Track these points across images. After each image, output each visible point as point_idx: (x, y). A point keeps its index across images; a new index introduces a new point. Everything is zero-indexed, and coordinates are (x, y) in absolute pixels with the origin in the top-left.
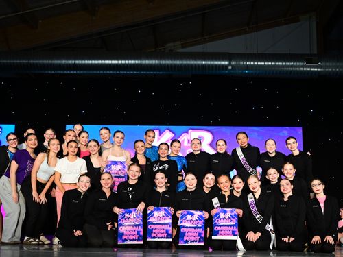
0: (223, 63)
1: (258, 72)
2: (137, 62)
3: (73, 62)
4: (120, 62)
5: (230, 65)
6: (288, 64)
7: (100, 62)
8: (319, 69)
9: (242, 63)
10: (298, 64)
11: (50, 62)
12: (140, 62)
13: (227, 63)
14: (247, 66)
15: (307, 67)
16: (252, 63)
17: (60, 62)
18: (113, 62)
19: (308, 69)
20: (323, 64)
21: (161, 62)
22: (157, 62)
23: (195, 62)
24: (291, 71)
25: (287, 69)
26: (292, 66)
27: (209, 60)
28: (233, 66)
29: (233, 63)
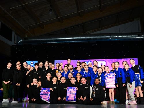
0: (108, 37)
2: (78, 38)
4: (72, 38)
5: (110, 37)
6: (131, 36)
7: (65, 38)
8: (143, 38)
9: (114, 37)
10: (135, 36)
12: (79, 38)
13: (109, 37)
14: (116, 37)
16: (118, 36)
18: (70, 38)
19: (139, 38)
22: (85, 38)
24: (132, 39)
25: (131, 38)
26: (132, 37)
27: (103, 36)
28: (111, 38)
29: (111, 37)
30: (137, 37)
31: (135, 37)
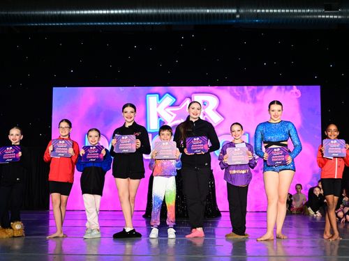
0: (230, 11)
1: (269, 21)
2: (131, 11)
3: (59, 12)
4: (112, 12)
5: (238, 13)
6: (304, 11)
7: (89, 12)
8: (340, 17)
9: (251, 11)
10: (316, 11)
11: (33, 13)
12: (136, 11)
13: (234, 11)
14: (258, 14)
15: (326, 14)
16: (263, 11)
17: (43, 13)
18: (105, 12)
19: (327, 17)
20: (345, 10)
21: (159, 11)
22: (155, 11)
23: (198, 11)
24: (307, 19)
25: (303, 17)
26: (308, 14)
27: (214, 8)
28: (241, 15)
29: (242, 11)
30: (321, 14)
31: (317, 14)
